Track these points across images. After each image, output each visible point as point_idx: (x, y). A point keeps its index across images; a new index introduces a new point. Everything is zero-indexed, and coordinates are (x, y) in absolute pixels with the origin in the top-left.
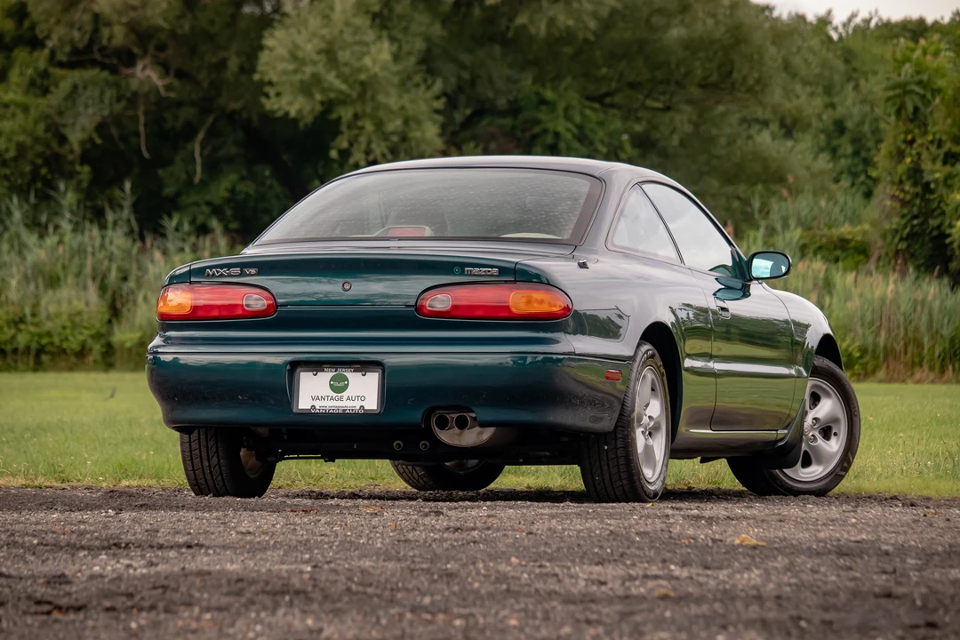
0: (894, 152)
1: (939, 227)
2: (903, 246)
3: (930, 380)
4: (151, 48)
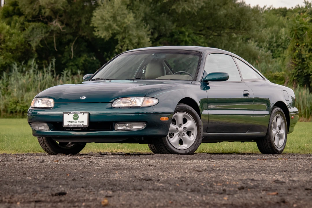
0: (293, 49)
1: (307, 72)
2: (295, 78)
3: (304, 121)
4: (58, 16)
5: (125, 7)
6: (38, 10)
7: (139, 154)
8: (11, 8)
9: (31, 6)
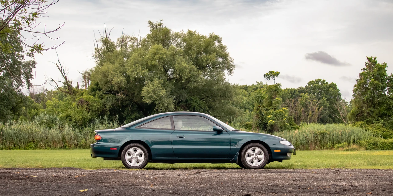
0: (257, 109)
1: (265, 122)
2: (258, 125)
4: (121, 91)
5: (160, 85)
6: (110, 87)
7: (167, 169)
8: (95, 87)
9: (106, 85)
